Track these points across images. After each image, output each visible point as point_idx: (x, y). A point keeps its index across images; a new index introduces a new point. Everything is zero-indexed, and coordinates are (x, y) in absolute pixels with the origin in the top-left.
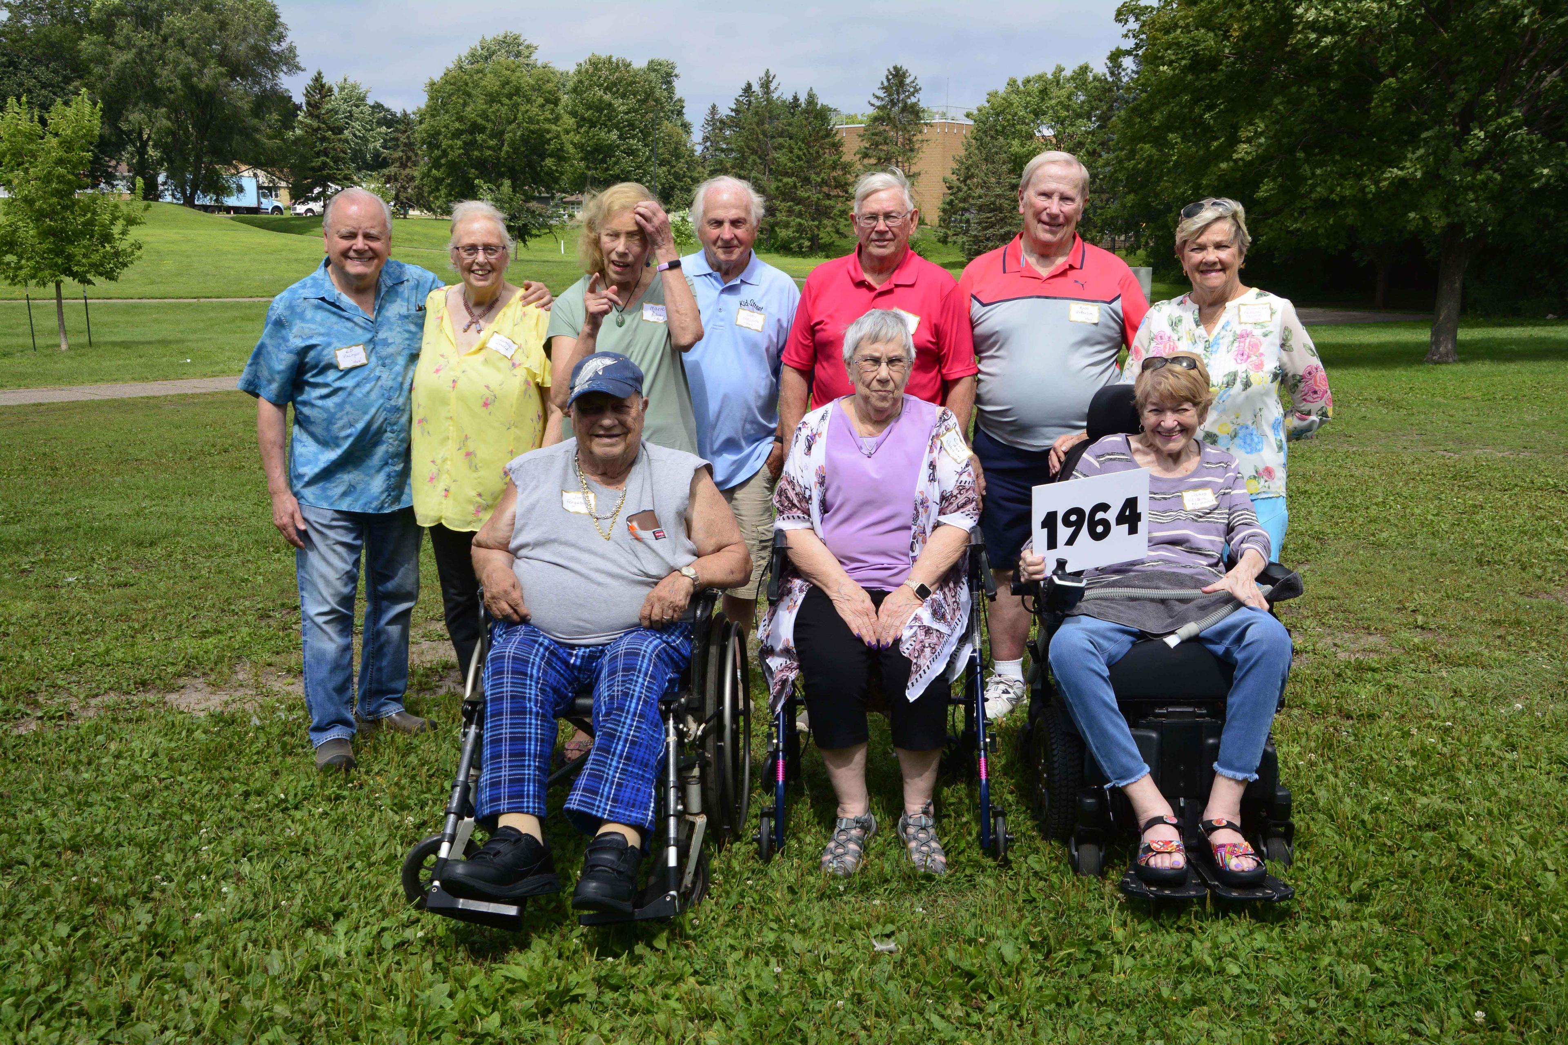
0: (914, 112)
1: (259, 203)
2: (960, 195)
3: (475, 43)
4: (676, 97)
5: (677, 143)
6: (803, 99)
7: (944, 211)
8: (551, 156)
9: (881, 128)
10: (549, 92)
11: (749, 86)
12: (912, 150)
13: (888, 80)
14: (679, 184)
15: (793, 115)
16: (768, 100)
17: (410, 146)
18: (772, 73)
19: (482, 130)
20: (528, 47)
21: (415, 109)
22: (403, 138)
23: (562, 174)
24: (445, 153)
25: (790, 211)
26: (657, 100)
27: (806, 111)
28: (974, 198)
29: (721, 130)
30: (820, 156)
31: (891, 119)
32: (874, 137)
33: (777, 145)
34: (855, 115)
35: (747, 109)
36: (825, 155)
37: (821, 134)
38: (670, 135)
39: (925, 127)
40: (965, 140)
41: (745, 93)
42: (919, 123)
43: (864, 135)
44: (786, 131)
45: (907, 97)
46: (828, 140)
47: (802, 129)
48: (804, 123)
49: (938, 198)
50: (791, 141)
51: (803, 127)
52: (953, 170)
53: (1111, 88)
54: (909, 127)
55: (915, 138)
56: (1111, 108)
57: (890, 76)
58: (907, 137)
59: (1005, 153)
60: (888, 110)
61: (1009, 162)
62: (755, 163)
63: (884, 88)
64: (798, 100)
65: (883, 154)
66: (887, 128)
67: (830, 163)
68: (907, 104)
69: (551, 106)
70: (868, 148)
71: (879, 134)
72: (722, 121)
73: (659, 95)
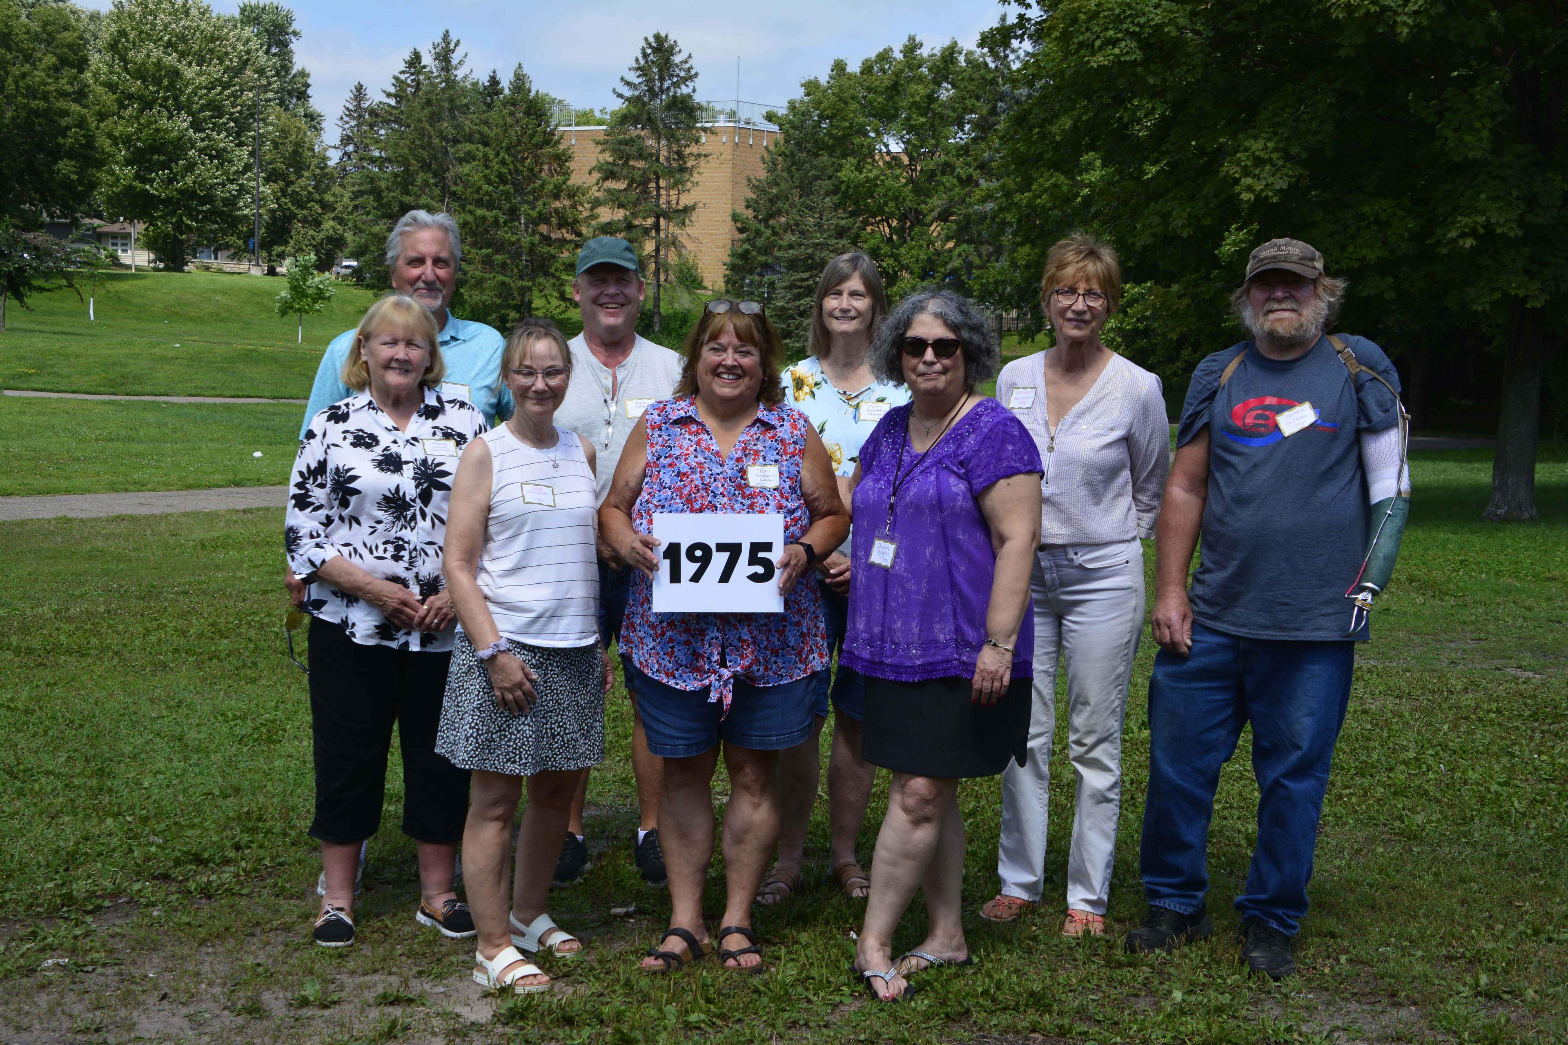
0: (686, 110)
2: (760, 242)
4: (296, 68)
5: (298, 145)
6: (506, 82)
7: (733, 267)
8: (70, 154)
9: (634, 133)
10: (70, 46)
11: (416, 58)
12: (682, 170)
13: (645, 55)
14: (301, 213)
15: (490, 106)
16: (447, 81)
18: (453, 37)
23: (93, 186)
25: (487, 262)
26: (261, 71)
27: (512, 102)
28: (780, 248)
29: (371, 126)
30: (535, 175)
31: (649, 119)
32: (623, 147)
33: (462, 155)
34: (592, 111)
35: (414, 94)
36: (543, 174)
37: (535, 140)
38: (285, 133)
39: (702, 134)
40: (766, 155)
41: (409, 67)
42: (693, 127)
43: (606, 142)
44: (480, 132)
45: (676, 85)
46: (547, 150)
47: (506, 131)
48: (509, 120)
49: (724, 247)
50: (487, 149)
51: (506, 127)
52: (748, 201)
53: (993, 79)
54: (678, 133)
55: (688, 151)
56: (993, 112)
57: (649, 51)
58: (675, 149)
59: (830, 178)
60: (644, 104)
61: (835, 192)
62: (426, 183)
63: (638, 69)
64: (498, 83)
65: (637, 175)
66: (642, 133)
67: (551, 187)
68: (675, 96)
69: (68, 72)
70: (613, 164)
71: (631, 142)
72: (372, 111)
73: (262, 61)
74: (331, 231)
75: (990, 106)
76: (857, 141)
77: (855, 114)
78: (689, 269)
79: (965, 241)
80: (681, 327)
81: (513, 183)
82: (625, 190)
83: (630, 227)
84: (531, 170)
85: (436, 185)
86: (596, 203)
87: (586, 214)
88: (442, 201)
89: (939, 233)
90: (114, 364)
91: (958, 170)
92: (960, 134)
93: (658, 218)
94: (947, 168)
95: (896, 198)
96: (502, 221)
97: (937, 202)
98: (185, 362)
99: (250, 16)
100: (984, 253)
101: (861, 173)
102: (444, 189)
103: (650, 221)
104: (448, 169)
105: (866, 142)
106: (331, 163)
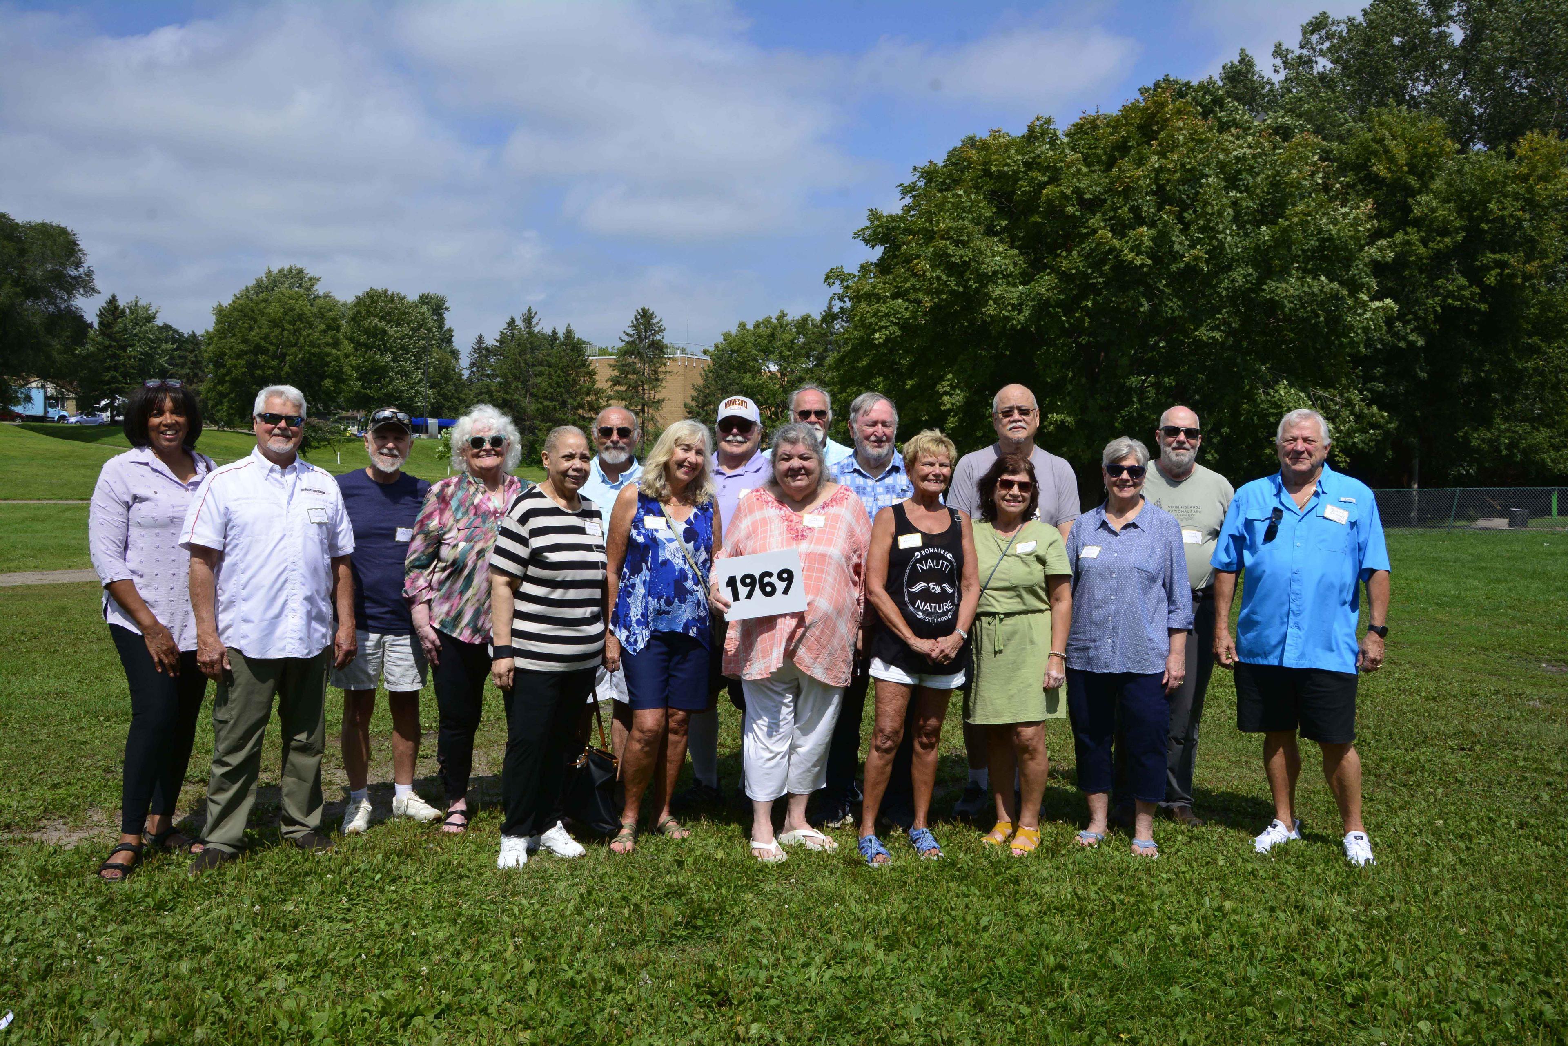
0: (659, 348)
1: (46, 412)
3: (262, 274)
4: (446, 328)
5: (447, 368)
6: (561, 333)
8: (330, 377)
9: (630, 360)
10: (332, 320)
11: (513, 321)
12: (657, 380)
13: (637, 319)
15: (552, 346)
16: (529, 333)
17: (197, 364)
18: (534, 310)
19: (264, 351)
20: (310, 279)
21: (203, 332)
22: (191, 357)
23: (340, 393)
24: (229, 372)
26: (428, 330)
27: (562, 344)
29: (486, 357)
30: (576, 383)
31: (639, 353)
32: (624, 368)
33: (537, 373)
34: (607, 348)
35: (511, 340)
36: (581, 382)
37: (577, 364)
38: (440, 361)
39: (668, 360)
40: (703, 372)
41: (509, 327)
42: (662, 358)
43: (615, 365)
44: (546, 360)
45: (654, 335)
46: (583, 369)
47: (561, 359)
48: (562, 353)
50: (551, 369)
54: (655, 361)
55: (660, 370)
56: (826, 350)
57: (639, 317)
58: (653, 369)
60: (636, 345)
62: (517, 388)
63: (633, 326)
64: (557, 334)
65: (632, 383)
66: (635, 361)
67: (585, 389)
68: (653, 341)
69: (332, 332)
70: (619, 377)
71: (628, 365)
72: (487, 350)
73: (430, 325)
75: (824, 347)
76: (751, 363)
77: (751, 350)
81: (564, 387)
82: (625, 391)
84: (574, 380)
85: (522, 388)
92: (808, 362)
93: (643, 405)
95: (774, 395)
99: (425, 300)
102: (527, 391)
103: (639, 407)
104: (528, 380)
105: (756, 365)
106: (464, 378)
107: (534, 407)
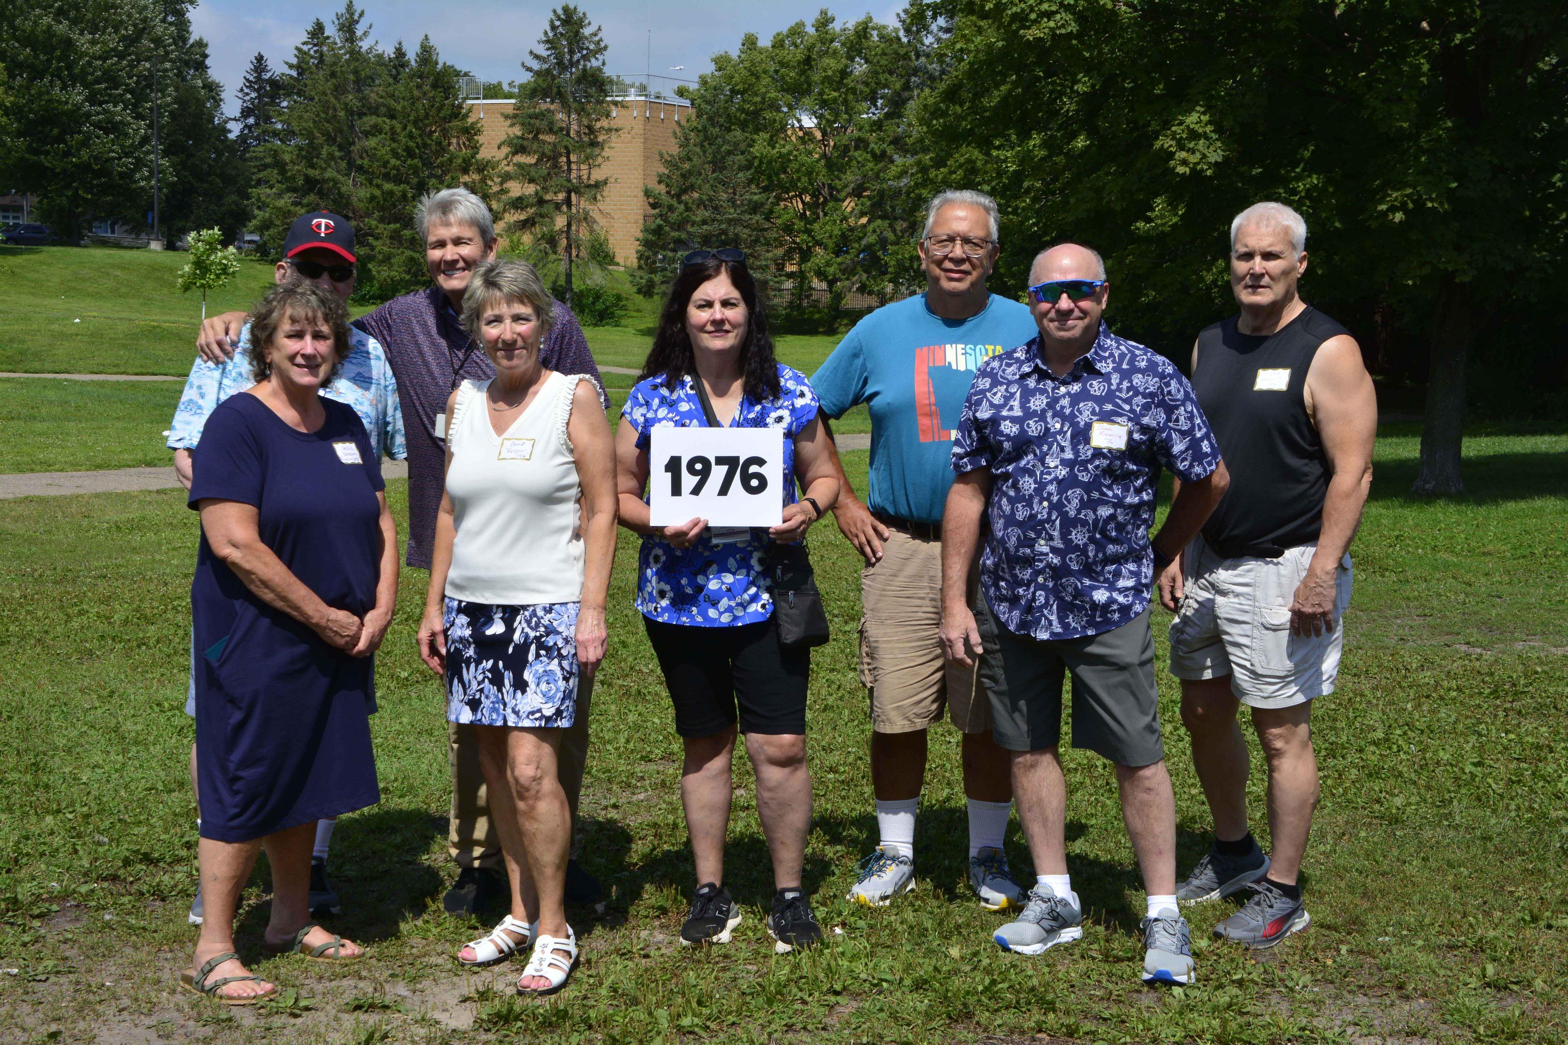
0: (596, 83)
2: (673, 217)
4: (193, 38)
5: (197, 116)
6: (412, 54)
7: (647, 243)
9: (544, 106)
11: (319, 27)
12: (594, 144)
13: (553, 28)
14: (202, 187)
15: (396, 79)
16: (352, 52)
18: (358, 7)
26: (158, 41)
27: (418, 75)
28: (693, 224)
29: (272, 97)
30: (443, 149)
31: (559, 93)
32: (532, 121)
33: (368, 128)
34: (500, 84)
35: (317, 66)
36: (451, 148)
37: (444, 112)
38: (183, 103)
39: (613, 107)
40: (678, 130)
41: (312, 38)
42: (602, 102)
43: (515, 116)
44: (385, 105)
45: (585, 58)
46: (455, 123)
47: (413, 104)
48: (416, 93)
49: (636, 222)
50: (394, 122)
51: (414, 100)
52: (660, 176)
53: (906, 54)
54: (589, 107)
55: (598, 125)
56: (907, 87)
57: (558, 23)
58: (586, 123)
59: (743, 153)
60: (554, 78)
61: (748, 168)
62: (331, 157)
63: (548, 41)
64: (404, 55)
65: (547, 149)
66: (552, 107)
67: (460, 161)
68: (585, 70)
70: (522, 138)
71: (541, 116)
72: (273, 82)
73: (159, 30)
74: (233, 207)
75: (903, 80)
76: (768, 115)
77: (767, 88)
78: (601, 245)
79: (880, 217)
80: (593, 303)
81: (421, 157)
82: (536, 164)
83: (541, 202)
84: (439, 144)
85: (341, 158)
86: (506, 177)
87: (496, 189)
88: (348, 175)
89: (853, 209)
90: (11, 340)
91: (872, 145)
92: (873, 109)
93: (569, 192)
94: (861, 143)
95: (809, 174)
96: (410, 195)
97: (851, 177)
98: (86, 339)
100: (898, 228)
101: (773, 148)
102: (351, 164)
103: (561, 196)
104: (354, 143)
105: (778, 117)
106: (232, 136)
107: (364, 193)
